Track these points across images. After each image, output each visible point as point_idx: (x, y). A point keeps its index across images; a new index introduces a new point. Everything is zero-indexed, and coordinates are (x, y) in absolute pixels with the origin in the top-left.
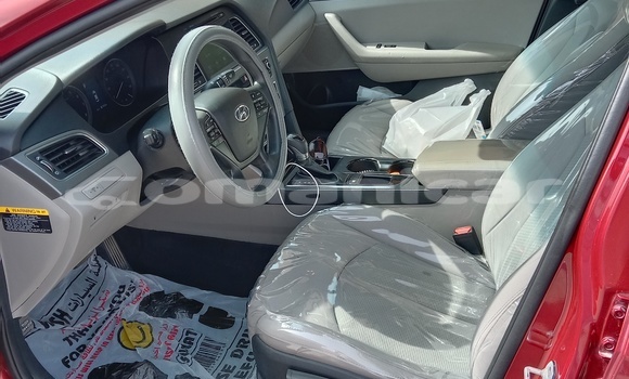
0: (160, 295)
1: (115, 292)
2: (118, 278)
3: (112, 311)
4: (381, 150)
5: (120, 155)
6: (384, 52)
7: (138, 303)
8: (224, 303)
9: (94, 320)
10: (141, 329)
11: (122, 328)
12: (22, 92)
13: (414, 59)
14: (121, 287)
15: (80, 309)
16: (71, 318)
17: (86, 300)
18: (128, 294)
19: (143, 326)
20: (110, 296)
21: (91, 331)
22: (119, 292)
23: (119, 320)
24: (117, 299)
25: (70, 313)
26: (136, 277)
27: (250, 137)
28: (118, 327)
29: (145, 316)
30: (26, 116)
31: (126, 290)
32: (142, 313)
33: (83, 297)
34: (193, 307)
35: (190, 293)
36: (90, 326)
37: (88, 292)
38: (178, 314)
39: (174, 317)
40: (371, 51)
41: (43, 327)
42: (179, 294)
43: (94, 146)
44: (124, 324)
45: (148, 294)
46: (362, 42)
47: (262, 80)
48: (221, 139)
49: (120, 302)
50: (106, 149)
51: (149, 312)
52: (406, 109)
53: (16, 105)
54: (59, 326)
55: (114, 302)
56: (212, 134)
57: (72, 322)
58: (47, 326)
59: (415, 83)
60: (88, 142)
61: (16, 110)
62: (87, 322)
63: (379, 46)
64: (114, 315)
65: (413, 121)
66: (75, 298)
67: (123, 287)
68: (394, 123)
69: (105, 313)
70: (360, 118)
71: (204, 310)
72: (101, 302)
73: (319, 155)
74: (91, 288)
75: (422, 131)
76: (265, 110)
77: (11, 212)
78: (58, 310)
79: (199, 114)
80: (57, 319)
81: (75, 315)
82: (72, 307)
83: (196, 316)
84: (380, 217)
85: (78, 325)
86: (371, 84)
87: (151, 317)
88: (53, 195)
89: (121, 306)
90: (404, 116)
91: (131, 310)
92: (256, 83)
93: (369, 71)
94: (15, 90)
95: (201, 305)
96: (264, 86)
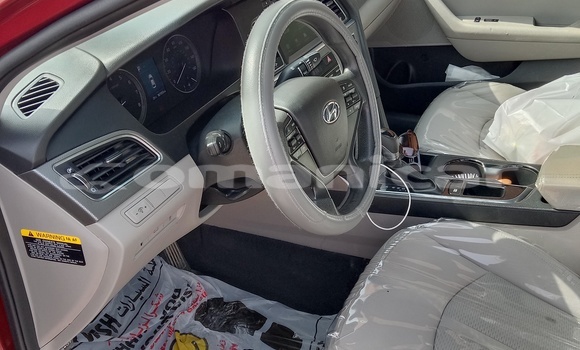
0: (218, 302)
1: (168, 297)
2: (173, 279)
3: (165, 319)
4: (480, 144)
5: (176, 162)
6: (484, 27)
7: (194, 311)
8: (289, 319)
9: (145, 328)
10: (196, 346)
11: (175, 341)
12: (55, 79)
13: (520, 36)
14: (176, 290)
15: (130, 314)
16: (120, 326)
17: (137, 303)
18: (183, 299)
19: (198, 342)
20: (163, 300)
21: (141, 342)
22: (174, 297)
23: (172, 331)
24: (171, 305)
25: (119, 319)
26: (194, 279)
27: (338, 143)
28: (171, 340)
29: (200, 329)
30: (55, 115)
31: (182, 295)
32: (198, 323)
33: (134, 300)
34: (254, 320)
35: (254, 303)
36: (140, 336)
37: (140, 294)
38: (238, 329)
39: (232, 331)
40: (467, 25)
41: (86, 340)
42: (238, 304)
43: (145, 151)
44: (178, 337)
45: (205, 299)
46: (457, 14)
47: (354, 67)
48: (304, 148)
49: (175, 308)
50: (160, 155)
51: (206, 323)
52: (516, 99)
53: (46, 98)
54: (104, 338)
55: (167, 308)
56: (294, 142)
57: (120, 330)
58: (91, 339)
59: (516, 64)
60: (137, 145)
61: (46, 105)
62: (135, 331)
63: (478, 20)
64: (166, 324)
65: (526, 114)
66: (125, 300)
67: (178, 291)
68: (501, 115)
69: (157, 321)
70: (453, 104)
71: (267, 326)
72: (153, 307)
73: (409, 151)
74: (143, 290)
75: (539, 129)
76: (357, 106)
77: (35, 236)
78: (106, 315)
79: (279, 115)
80: (104, 327)
81: (124, 321)
82: (121, 312)
83: (258, 334)
84: (491, 239)
85: (127, 335)
86: (463, 62)
87: (208, 330)
88: (86, 220)
89: (176, 313)
90: (515, 107)
91: (185, 319)
92: (347, 70)
93: (463, 49)
94: (48, 77)
95: (263, 319)
96: (357, 74)
